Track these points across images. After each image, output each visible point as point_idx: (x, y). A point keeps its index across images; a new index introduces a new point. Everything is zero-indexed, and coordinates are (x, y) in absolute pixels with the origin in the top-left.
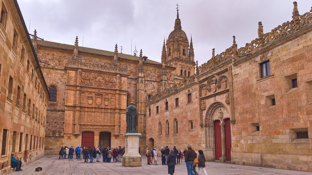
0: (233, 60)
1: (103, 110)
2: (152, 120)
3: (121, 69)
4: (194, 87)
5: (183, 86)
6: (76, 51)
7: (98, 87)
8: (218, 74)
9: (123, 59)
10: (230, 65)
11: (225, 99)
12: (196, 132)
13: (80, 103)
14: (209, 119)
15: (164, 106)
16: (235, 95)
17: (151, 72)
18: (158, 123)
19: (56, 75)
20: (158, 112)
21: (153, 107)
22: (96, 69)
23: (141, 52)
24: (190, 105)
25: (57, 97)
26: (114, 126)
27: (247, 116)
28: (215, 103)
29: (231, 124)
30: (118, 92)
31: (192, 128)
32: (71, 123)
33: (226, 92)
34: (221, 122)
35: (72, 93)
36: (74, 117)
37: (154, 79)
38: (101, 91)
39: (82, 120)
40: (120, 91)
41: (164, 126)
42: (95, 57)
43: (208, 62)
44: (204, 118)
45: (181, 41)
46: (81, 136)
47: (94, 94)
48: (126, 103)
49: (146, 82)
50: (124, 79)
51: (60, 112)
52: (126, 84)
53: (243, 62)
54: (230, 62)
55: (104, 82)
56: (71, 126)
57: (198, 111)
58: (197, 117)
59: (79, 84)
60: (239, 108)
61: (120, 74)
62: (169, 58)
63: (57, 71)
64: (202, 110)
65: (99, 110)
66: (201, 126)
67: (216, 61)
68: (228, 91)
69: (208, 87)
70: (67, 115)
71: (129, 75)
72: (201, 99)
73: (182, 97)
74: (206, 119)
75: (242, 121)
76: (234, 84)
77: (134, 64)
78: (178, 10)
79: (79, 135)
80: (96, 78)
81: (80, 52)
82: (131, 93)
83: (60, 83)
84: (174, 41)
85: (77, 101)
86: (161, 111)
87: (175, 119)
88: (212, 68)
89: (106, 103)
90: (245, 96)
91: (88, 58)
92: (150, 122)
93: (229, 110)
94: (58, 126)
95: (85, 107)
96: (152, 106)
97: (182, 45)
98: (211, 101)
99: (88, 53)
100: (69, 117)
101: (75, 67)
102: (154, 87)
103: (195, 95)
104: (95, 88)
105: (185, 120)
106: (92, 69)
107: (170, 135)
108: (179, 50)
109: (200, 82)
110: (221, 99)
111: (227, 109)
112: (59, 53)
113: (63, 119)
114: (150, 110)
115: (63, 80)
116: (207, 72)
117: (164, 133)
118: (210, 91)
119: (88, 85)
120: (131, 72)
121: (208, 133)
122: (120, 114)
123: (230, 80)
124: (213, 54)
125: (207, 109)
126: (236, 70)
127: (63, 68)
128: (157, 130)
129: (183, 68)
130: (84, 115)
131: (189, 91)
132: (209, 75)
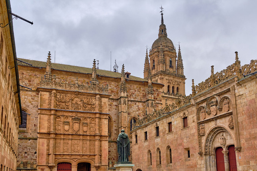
0: (236, 79)
1: (81, 137)
2: (139, 148)
3: (100, 89)
4: (190, 110)
5: (177, 109)
6: (48, 69)
7: (75, 110)
8: (219, 95)
9: (102, 76)
10: (232, 85)
11: (228, 124)
12: (194, 162)
13: (55, 129)
14: (209, 146)
15: (154, 132)
16: (240, 119)
17: (135, 91)
18: (146, 151)
19: (26, 97)
20: (146, 138)
21: (141, 133)
22: (73, 89)
23: (123, 68)
24: (186, 131)
25: (27, 122)
26: (95, 155)
27: (255, 142)
28: (216, 128)
29: (236, 152)
30: (98, 115)
31: (189, 157)
32: (45, 152)
33: (229, 116)
34: (224, 149)
35: (46, 117)
36: (48, 145)
37: (138, 99)
38: (79, 115)
39: (57, 149)
40: (100, 114)
41: (155, 155)
42: (71, 75)
43: (207, 80)
44: (203, 145)
45: (167, 51)
46: (56, 168)
47: (71, 119)
48: (107, 128)
49: (130, 103)
50: (104, 100)
51: (31, 140)
52: (107, 105)
53: (248, 81)
54: (233, 81)
55: (82, 105)
56: (45, 156)
57: (196, 137)
58: (195, 144)
59: (54, 107)
60: (245, 134)
61: (100, 95)
62: (153, 72)
63: (27, 92)
64: (200, 136)
65: (77, 137)
66: (201, 154)
67: (215, 79)
68: (231, 114)
69: (207, 110)
70: (41, 144)
71: (110, 96)
72: (200, 124)
73: (177, 121)
74: (206, 146)
75: (249, 148)
76: (238, 106)
77: (115, 81)
78: (162, 14)
79: (54, 166)
80: (72, 100)
81: (53, 70)
82: (112, 116)
83: (31, 106)
84: (159, 52)
85: (52, 128)
86: (151, 137)
87: (169, 147)
88: (211, 88)
89: (85, 129)
90: (251, 120)
91: (62, 76)
92: (137, 150)
93: (233, 135)
94: (29, 156)
95: (61, 134)
96: (139, 132)
97: (168, 55)
98: (212, 125)
99: (62, 71)
100: (43, 146)
101: (49, 87)
102: (139, 108)
103: (192, 118)
104: (72, 112)
105: (181, 147)
106: (68, 89)
107: (162, 166)
108: (164, 62)
109: (198, 104)
110: (223, 123)
111: (230, 135)
112: (29, 71)
113: (35, 148)
114: (136, 136)
115: (34, 103)
116: (205, 93)
117: (154, 163)
118: (209, 114)
119: (64, 108)
120: (112, 92)
121: (208, 163)
122: (100, 141)
123: (233, 101)
124: (212, 72)
125: (206, 135)
126: (240, 91)
127: (35, 89)
128: (146, 160)
129: (170, 83)
130: (60, 143)
131: (184, 114)
132: (208, 96)
